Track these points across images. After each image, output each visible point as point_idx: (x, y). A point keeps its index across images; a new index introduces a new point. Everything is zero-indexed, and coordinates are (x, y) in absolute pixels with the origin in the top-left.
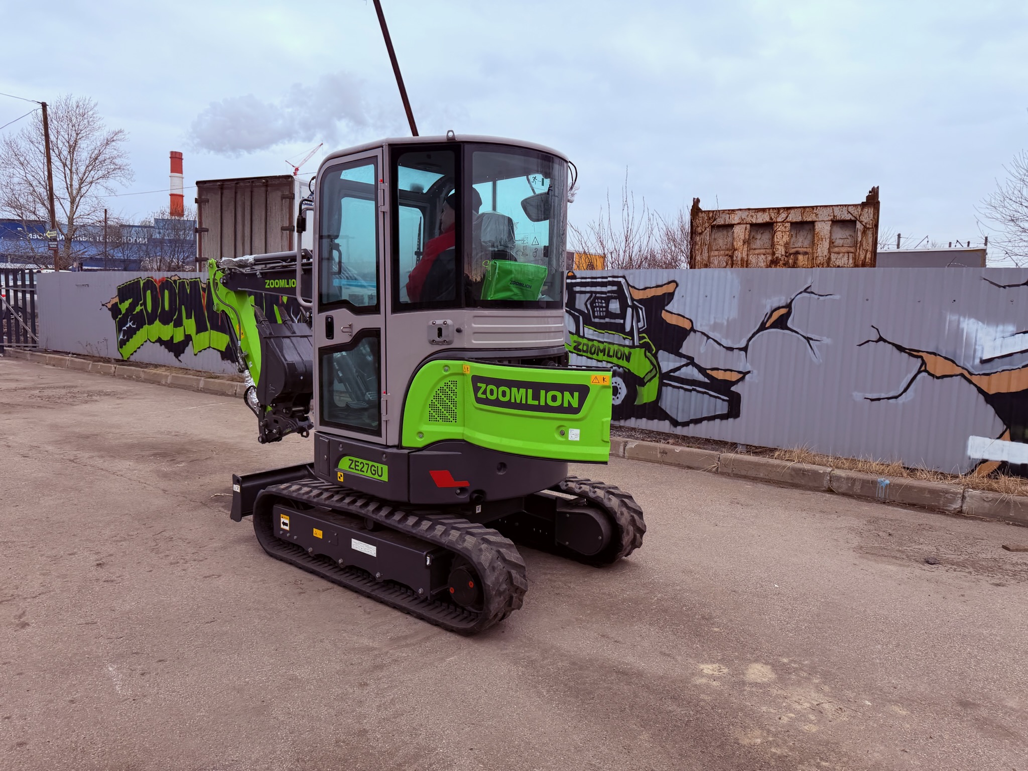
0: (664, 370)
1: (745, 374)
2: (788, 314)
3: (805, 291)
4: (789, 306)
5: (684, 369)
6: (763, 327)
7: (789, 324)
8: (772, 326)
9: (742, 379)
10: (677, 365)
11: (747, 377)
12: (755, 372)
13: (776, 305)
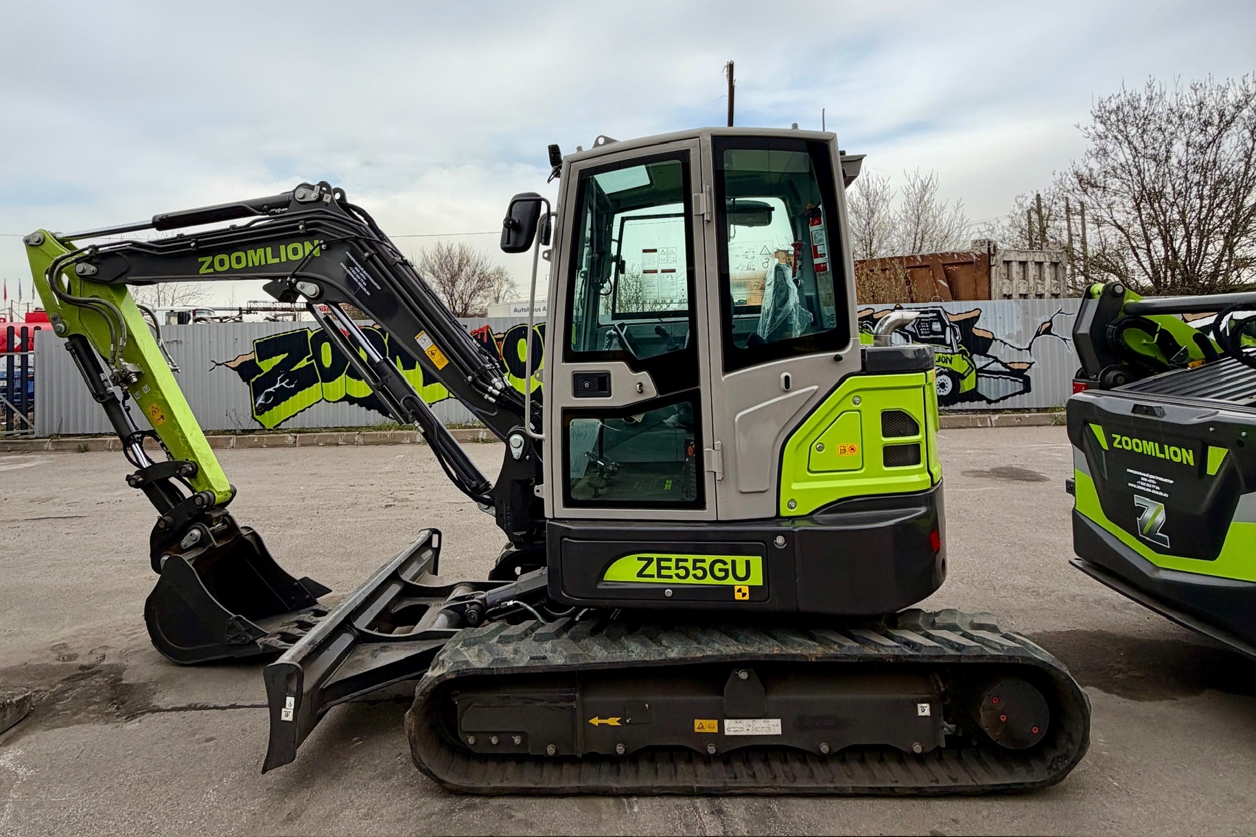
0: (978, 367)
1: (1031, 364)
2: (1051, 326)
3: (1059, 312)
4: (1051, 321)
5: (991, 365)
6: (1038, 334)
7: (1052, 331)
8: (1043, 334)
9: (1029, 367)
10: (987, 362)
11: (1033, 366)
12: (1037, 362)
13: (1043, 321)
